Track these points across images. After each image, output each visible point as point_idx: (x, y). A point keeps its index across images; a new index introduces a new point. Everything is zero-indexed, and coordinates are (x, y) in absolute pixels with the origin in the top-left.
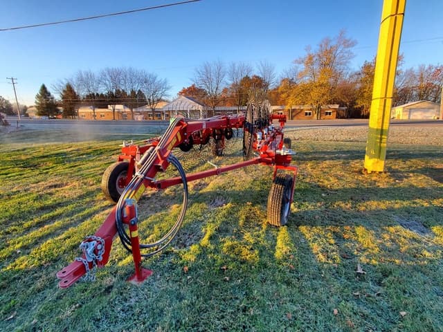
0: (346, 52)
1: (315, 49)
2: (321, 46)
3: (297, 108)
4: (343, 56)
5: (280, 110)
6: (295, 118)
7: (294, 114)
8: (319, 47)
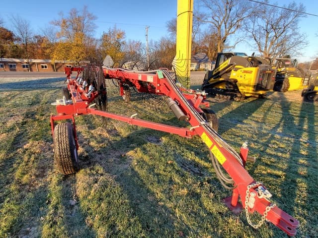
0: (91, 23)
1: (67, 16)
2: (71, 14)
3: (59, 62)
4: (89, 26)
5: (43, 63)
6: (58, 70)
7: (57, 67)
8: (70, 15)
